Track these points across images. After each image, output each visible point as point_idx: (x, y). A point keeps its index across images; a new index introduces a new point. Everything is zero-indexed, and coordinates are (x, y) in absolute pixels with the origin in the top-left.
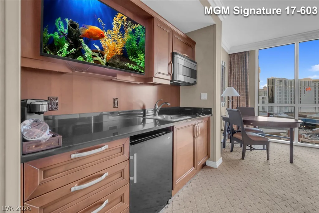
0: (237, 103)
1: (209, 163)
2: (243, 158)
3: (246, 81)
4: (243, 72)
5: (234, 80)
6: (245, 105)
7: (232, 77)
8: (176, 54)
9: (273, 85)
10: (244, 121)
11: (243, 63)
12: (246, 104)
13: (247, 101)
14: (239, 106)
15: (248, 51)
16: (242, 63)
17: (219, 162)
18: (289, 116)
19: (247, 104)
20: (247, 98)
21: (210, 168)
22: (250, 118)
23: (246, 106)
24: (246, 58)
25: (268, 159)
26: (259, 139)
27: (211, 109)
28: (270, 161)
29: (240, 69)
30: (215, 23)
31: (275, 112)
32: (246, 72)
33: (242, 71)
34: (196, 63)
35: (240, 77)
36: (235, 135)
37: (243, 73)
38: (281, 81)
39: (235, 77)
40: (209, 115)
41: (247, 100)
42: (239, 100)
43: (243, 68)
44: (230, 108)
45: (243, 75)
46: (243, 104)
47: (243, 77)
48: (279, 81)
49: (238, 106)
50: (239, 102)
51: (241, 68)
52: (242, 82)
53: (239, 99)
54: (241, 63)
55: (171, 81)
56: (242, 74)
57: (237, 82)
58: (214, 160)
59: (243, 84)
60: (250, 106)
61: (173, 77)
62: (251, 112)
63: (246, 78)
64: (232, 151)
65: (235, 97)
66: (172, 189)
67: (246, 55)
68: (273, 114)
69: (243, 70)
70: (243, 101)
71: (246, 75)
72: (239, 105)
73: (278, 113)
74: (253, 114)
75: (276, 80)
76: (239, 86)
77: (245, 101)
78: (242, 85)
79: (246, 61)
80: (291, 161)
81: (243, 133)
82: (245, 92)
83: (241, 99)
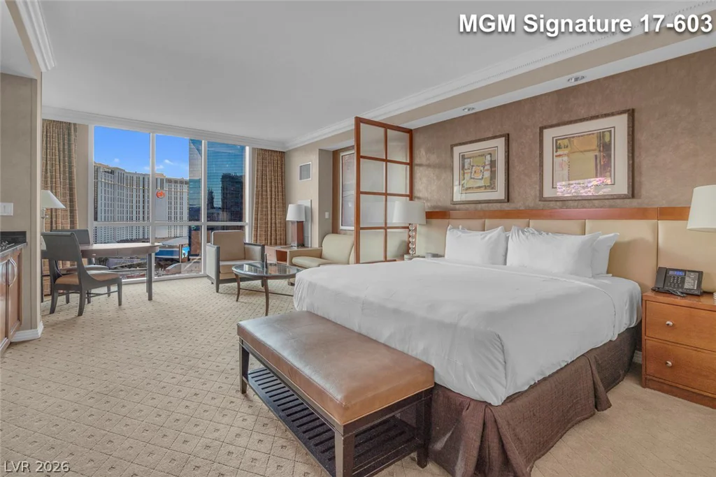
1: (21, 335)
3: (70, 179)
4: (64, 160)
6: (69, 225)
10: (83, 251)
11: (64, 144)
12: (71, 224)
14: (54, 228)
15: (75, 124)
16: (62, 143)
19: (73, 222)
20: (72, 211)
23: (71, 227)
24: (69, 135)
25: (120, 305)
27: (25, 233)
29: (57, 154)
30: (30, 76)
32: (70, 162)
33: (62, 158)
35: (58, 171)
36: (60, 281)
37: (64, 163)
38: (112, 172)
40: (22, 245)
41: (73, 216)
42: (54, 217)
43: (64, 153)
45: (64, 166)
46: (63, 224)
47: (64, 171)
48: (108, 172)
49: (52, 227)
50: (54, 220)
51: (59, 151)
52: (62, 180)
53: (54, 214)
54: (59, 143)
56: (62, 164)
57: (49, 179)
58: (33, 326)
59: (65, 185)
60: (78, 227)
63: (70, 173)
67: (69, 129)
69: (64, 157)
70: (63, 217)
71: (70, 167)
72: (54, 225)
74: (87, 242)
75: (102, 170)
76: (54, 188)
77: (69, 217)
78: (62, 186)
79: (69, 141)
80: (150, 298)
81: (82, 272)
82: (68, 200)
83: (59, 213)
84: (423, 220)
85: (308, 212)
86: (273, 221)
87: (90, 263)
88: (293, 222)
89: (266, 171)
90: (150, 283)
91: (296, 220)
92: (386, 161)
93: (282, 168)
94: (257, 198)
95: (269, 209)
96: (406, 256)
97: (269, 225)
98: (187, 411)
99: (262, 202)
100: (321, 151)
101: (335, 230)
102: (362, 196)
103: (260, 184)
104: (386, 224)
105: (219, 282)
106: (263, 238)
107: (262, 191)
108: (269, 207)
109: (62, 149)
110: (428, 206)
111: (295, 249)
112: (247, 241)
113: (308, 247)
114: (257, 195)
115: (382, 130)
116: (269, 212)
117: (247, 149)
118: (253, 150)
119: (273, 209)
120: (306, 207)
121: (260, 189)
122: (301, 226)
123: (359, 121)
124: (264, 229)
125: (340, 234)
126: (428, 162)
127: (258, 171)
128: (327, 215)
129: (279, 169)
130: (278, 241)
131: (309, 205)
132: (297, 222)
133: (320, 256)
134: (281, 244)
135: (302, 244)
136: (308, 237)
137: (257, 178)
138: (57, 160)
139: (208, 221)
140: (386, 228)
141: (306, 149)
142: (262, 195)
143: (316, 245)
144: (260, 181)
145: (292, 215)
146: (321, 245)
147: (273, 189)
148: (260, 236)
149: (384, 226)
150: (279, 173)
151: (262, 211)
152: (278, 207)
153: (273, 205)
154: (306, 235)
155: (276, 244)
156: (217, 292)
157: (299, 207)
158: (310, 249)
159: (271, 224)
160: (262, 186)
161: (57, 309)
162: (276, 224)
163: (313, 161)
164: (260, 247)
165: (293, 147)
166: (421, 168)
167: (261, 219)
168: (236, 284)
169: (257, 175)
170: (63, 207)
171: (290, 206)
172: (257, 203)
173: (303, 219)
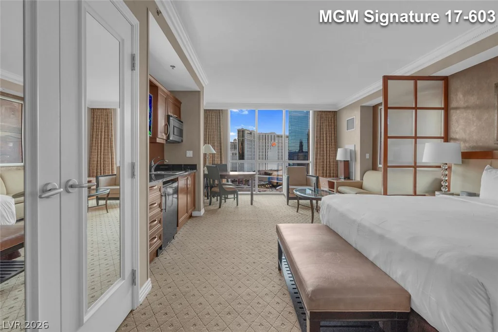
0: (212, 160)
1: (195, 214)
2: (220, 207)
3: (220, 138)
4: (218, 129)
7: (208, 133)
8: (171, 116)
9: (243, 138)
10: (221, 175)
11: (218, 121)
13: (221, 158)
15: (222, 110)
17: (203, 211)
19: (221, 161)
20: (221, 155)
21: (196, 217)
22: (224, 173)
23: (220, 163)
24: (220, 116)
25: (237, 205)
26: (231, 190)
27: (196, 165)
28: (239, 206)
29: (215, 126)
30: (199, 90)
32: (220, 130)
34: (182, 122)
35: (215, 135)
36: (213, 189)
38: (251, 133)
40: (195, 171)
42: (214, 158)
43: (218, 125)
44: (207, 164)
45: (218, 132)
46: (217, 161)
48: (249, 133)
52: (217, 139)
53: (214, 156)
54: (216, 120)
55: (166, 140)
58: (199, 210)
60: (223, 163)
61: (168, 137)
62: (225, 168)
63: (220, 135)
64: (210, 204)
65: (211, 154)
66: (177, 226)
67: (220, 113)
69: (218, 127)
70: (218, 158)
71: (220, 132)
72: (214, 162)
74: (226, 171)
75: (246, 132)
78: (217, 142)
79: (220, 118)
80: (252, 204)
81: (220, 185)
83: (216, 155)
84: (459, 159)
85: (352, 153)
86: (328, 160)
87: (228, 181)
88: (341, 161)
89: (323, 126)
90: (252, 195)
91: (343, 159)
92: (416, 108)
93: (334, 123)
94: (317, 145)
95: (325, 152)
96: (437, 193)
97: (325, 163)
98: (247, 271)
99: (320, 147)
100: (362, 107)
101: (374, 168)
102: (389, 140)
103: (319, 135)
104: (415, 163)
105: (289, 198)
106: (321, 172)
107: (320, 140)
108: (325, 150)
109: (217, 123)
110: (464, 147)
111: (343, 180)
112: (310, 174)
113: (352, 180)
114: (317, 143)
115: (412, 82)
116: (325, 154)
117: (311, 111)
118: (314, 112)
119: (328, 152)
120: (351, 150)
121: (318, 138)
122: (347, 164)
123: (386, 79)
124: (321, 166)
125: (378, 170)
126: (466, 104)
127: (317, 126)
128: (368, 156)
129: (333, 124)
130: (332, 175)
131: (354, 149)
132: (344, 161)
133: (361, 187)
134: (333, 177)
135: (348, 176)
136: (352, 172)
137: (317, 131)
138: (215, 129)
140: (415, 167)
141: (351, 107)
142: (320, 143)
143: (358, 178)
144: (319, 133)
145: (340, 156)
146: (362, 179)
147: (328, 138)
148: (319, 170)
149: (413, 165)
150: (333, 127)
151: (320, 153)
152: (332, 150)
153: (328, 149)
154: (351, 171)
155: (330, 176)
156: (288, 204)
157: (346, 150)
158: (354, 181)
159: (327, 162)
160: (320, 136)
161: (212, 203)
162: (330, 162)
163: (356, 116)
164: (315, 178)
165: (342, 107)
166: (458, 111)
167: (320, 159)
168: (296, 201)
169: (317, 129)
170: (215, 152)
171: (339, 149)
172: (317, 148)
173: (349, 159)
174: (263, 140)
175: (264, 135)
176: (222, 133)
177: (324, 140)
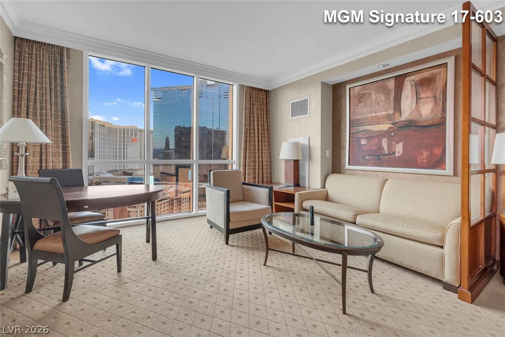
0: (38, 161)
3: (62, 112)
4: (56, 90)
5: (32, 104)
6: (61, 164)
9: (93, 131)
11: (56, 72)
12: (63, 163)
13: (65, 154)
14: (44, 168)
15: (68, 49)
16: (53, 70)
18: (114, 175)
19: (65, 161)
20: (65, 148)
23: (63, 166)
24: (62, 62)
25: (119, 271)
29: (48, 83)
31: (95, 172)
32: (62, 93)
33: (53, 87)
35: (49, 101)
37: (56, 93)
38: (104, 125)
39: (32, 98)
42: (44, 154)
43: (56, 81)
45: (56, 97)
46: (55, 162)
47: (56, 103)
48: (101, 125)
49: (41, 166)
50: (44, 157)
51: (50, 80)
52: (53, 113)
53: (44, 151)
54: (50, 71)
56: (53, 93)
57: (38, 111)
59: (56, 118)
60: (72, 166)
63: (62, 105)
65: (35, 145)
67: (62, 55)
68: (93, 175)
69: (56, 87)
70: (55, 155)
72: (44, 164)
73: (99, 173)
76: (44, 121)
77: (61, 154)
78: (53, 119)
79: (62, 68)
82: (60, 136)
83: (50, 150)
85: (307, 151)
86: (260, 159)
88: (287, 161)
91: (291, 158)
94: (246, 137)
95: (257, 147)
99: (250, 140)
101: (336, 170)
103: (248, 123)
105: (229, 231)
106: (252, 177)
107: (250, 129)
108: (257, 145)
109: (53, 77)
114: (246, 133)
116: (257, 151)
118: (242, 87)
119: (260, 147)
120: (302, 145)
121: (248, 127)
124: (252, 168)
127: (245, 110)
128: (328, 153)
130: (265, 180)
131: (306, 142)
132: (294, 160)
133: (326, 199)
135: (298, 183)
136: (304, 177)
137: (245, 116)
138: (48, 89)
139: (200, 159)
143: (316, 186)
144: (248, 119)
145: (285, 153)
146: (323, 186)
147: (260, 127)
148: (249, 175)
151: (250, 149)
152: (265, 145)
153: (261, 143)
156: (227, 243)
157: (296, 144)
160: (250, 124)
162: (262, 162)
163: (311, 97)
164: (266, 189)
167: (250, 158)
169: (246, 113)
170: (49, 141)
171: (283, 143)
172: (246, 141)
173: (300, 158)
174: (121, 134)
175: (123, 130)
176: (68, 102)
177: (254, 130)
